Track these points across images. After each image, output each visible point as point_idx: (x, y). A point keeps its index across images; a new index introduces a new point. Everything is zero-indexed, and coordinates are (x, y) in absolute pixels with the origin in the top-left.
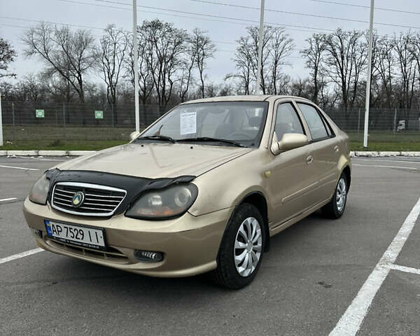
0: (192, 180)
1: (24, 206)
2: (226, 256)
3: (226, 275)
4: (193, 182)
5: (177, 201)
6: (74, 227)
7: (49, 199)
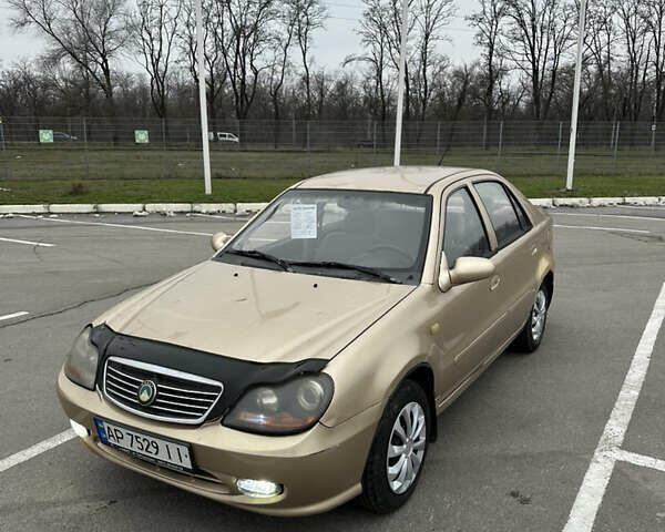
0: (324, 367)
2: (376, 473)
4: (325, 371)
5: (303, 402)
7: (99, 380)
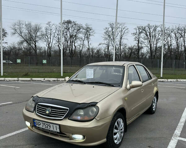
0: (96, 104)
1: (23, 112)
2: (110, 136)
3: (110, 145)
4: (97, 105)
5: (90, 113)
6: (46, 123)
7: (35, 110)
